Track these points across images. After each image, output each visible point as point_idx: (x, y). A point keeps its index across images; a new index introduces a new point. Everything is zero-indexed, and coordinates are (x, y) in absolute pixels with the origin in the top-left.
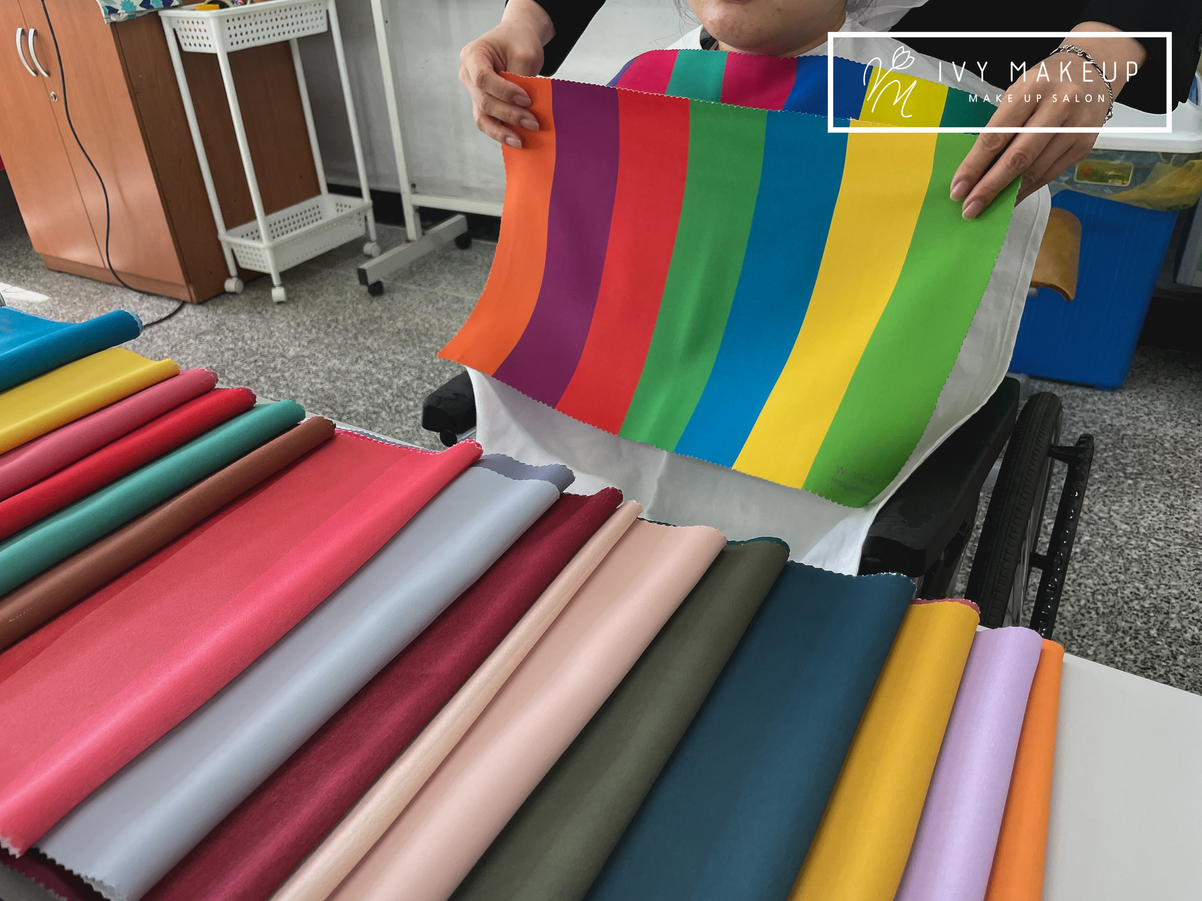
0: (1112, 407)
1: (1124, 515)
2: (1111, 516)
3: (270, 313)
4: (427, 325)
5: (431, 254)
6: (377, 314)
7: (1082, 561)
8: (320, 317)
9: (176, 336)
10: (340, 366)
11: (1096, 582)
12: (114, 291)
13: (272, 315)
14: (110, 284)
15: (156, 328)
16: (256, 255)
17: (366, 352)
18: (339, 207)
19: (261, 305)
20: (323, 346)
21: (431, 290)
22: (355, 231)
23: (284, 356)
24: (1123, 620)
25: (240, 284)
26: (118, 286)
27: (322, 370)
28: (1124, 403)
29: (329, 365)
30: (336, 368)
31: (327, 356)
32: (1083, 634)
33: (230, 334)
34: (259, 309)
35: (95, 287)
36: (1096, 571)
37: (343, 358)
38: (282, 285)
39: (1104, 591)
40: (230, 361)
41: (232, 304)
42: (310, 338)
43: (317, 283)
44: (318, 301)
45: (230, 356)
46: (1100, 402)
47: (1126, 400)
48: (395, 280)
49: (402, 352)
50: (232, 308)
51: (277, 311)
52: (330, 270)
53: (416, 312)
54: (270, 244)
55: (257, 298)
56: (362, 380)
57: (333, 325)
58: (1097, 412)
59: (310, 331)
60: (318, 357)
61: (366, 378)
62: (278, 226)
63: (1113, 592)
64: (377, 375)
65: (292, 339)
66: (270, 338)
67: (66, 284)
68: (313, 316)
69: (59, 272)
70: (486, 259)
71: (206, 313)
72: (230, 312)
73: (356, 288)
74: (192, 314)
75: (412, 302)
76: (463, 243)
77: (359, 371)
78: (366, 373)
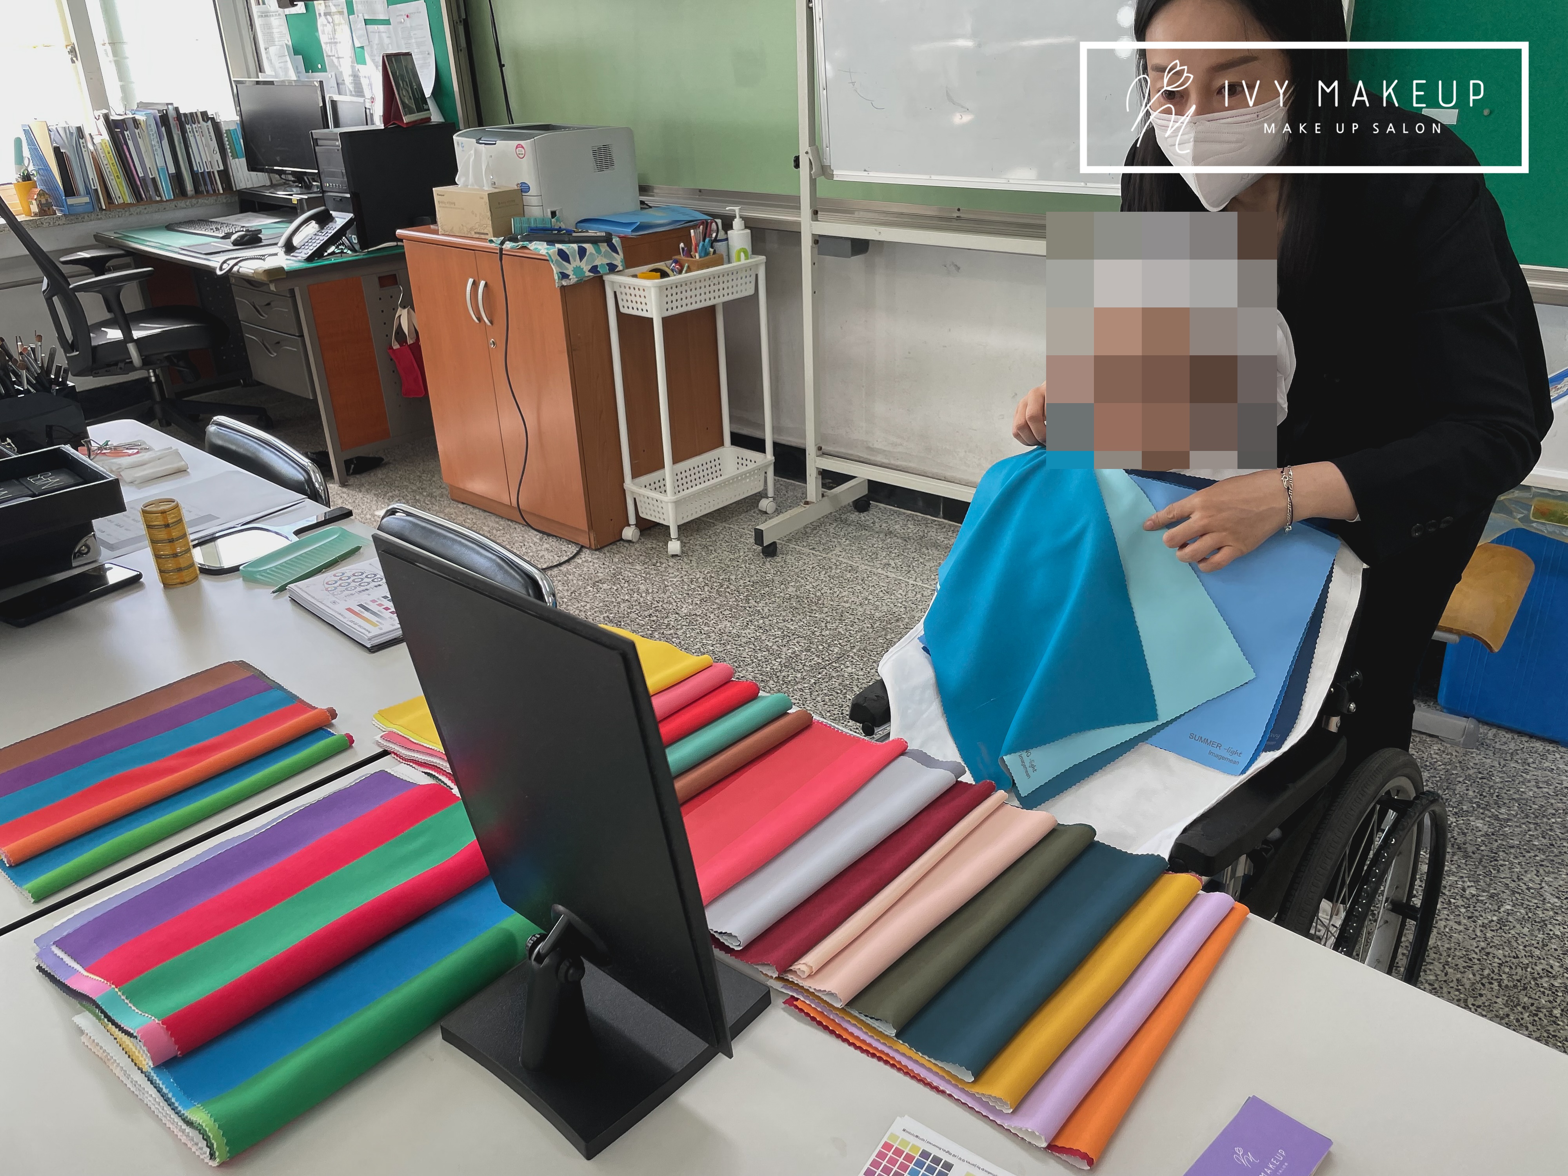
3: (665, 565)
4: (819, 594)
5: (826, 517)
6: (769, 577)
8: (713, 575)
9: (575, 582)
10: (731, 629)
12: (517, 528)
13: (666, 568)
14: (512, 521)
15: (555, 571)
16: (658, 506)
17: (757, 617)
18: (740, 460)
19: (658, 555)
20: (715, 606)
21: (824, 556)
22: (753, 487)
23: (677, 614)
25: (637, 532)
26: (521, 524)
27: (713, 632)
29: (720, 626)
30: (727, 630)
31: (718, 617)
33: (626, 585)
34: (655, 561)
35: (497, 523)
37: (734, 621)
38: (678, 539)
40: (626, 613)
41: (628, 552)
42: (702, 596)
43: (710, 537)
44: (713, 556)
45: (626, 608)
46: (1562, 761)
48: (789, 541)
49: (792, 620)
50: (627, 557)
51: (671, 564)
52: (724, 524)
53: (808, 578)
54: (674, 498)
55: (653, 549)
56: (752, 646)
57: (727, 583)
58: (1555, 771)
59: (703, 589)
60: (710, 617)
61: (756, 644)
62: (684, 474)
63: (1523, 966)
64: (767, 643)
65: (685, 595)
66: (664, 592)
67: (469, 517)
68: (706, 572)
69: (463, 503)
70: (884, 525)
71: (603, 561)
72: (626, 561)
73: (749, 546)
74: (590, 559)
75: (805, 567)
76: (861, 505)
77: (749, 636)
78: (756, 639)
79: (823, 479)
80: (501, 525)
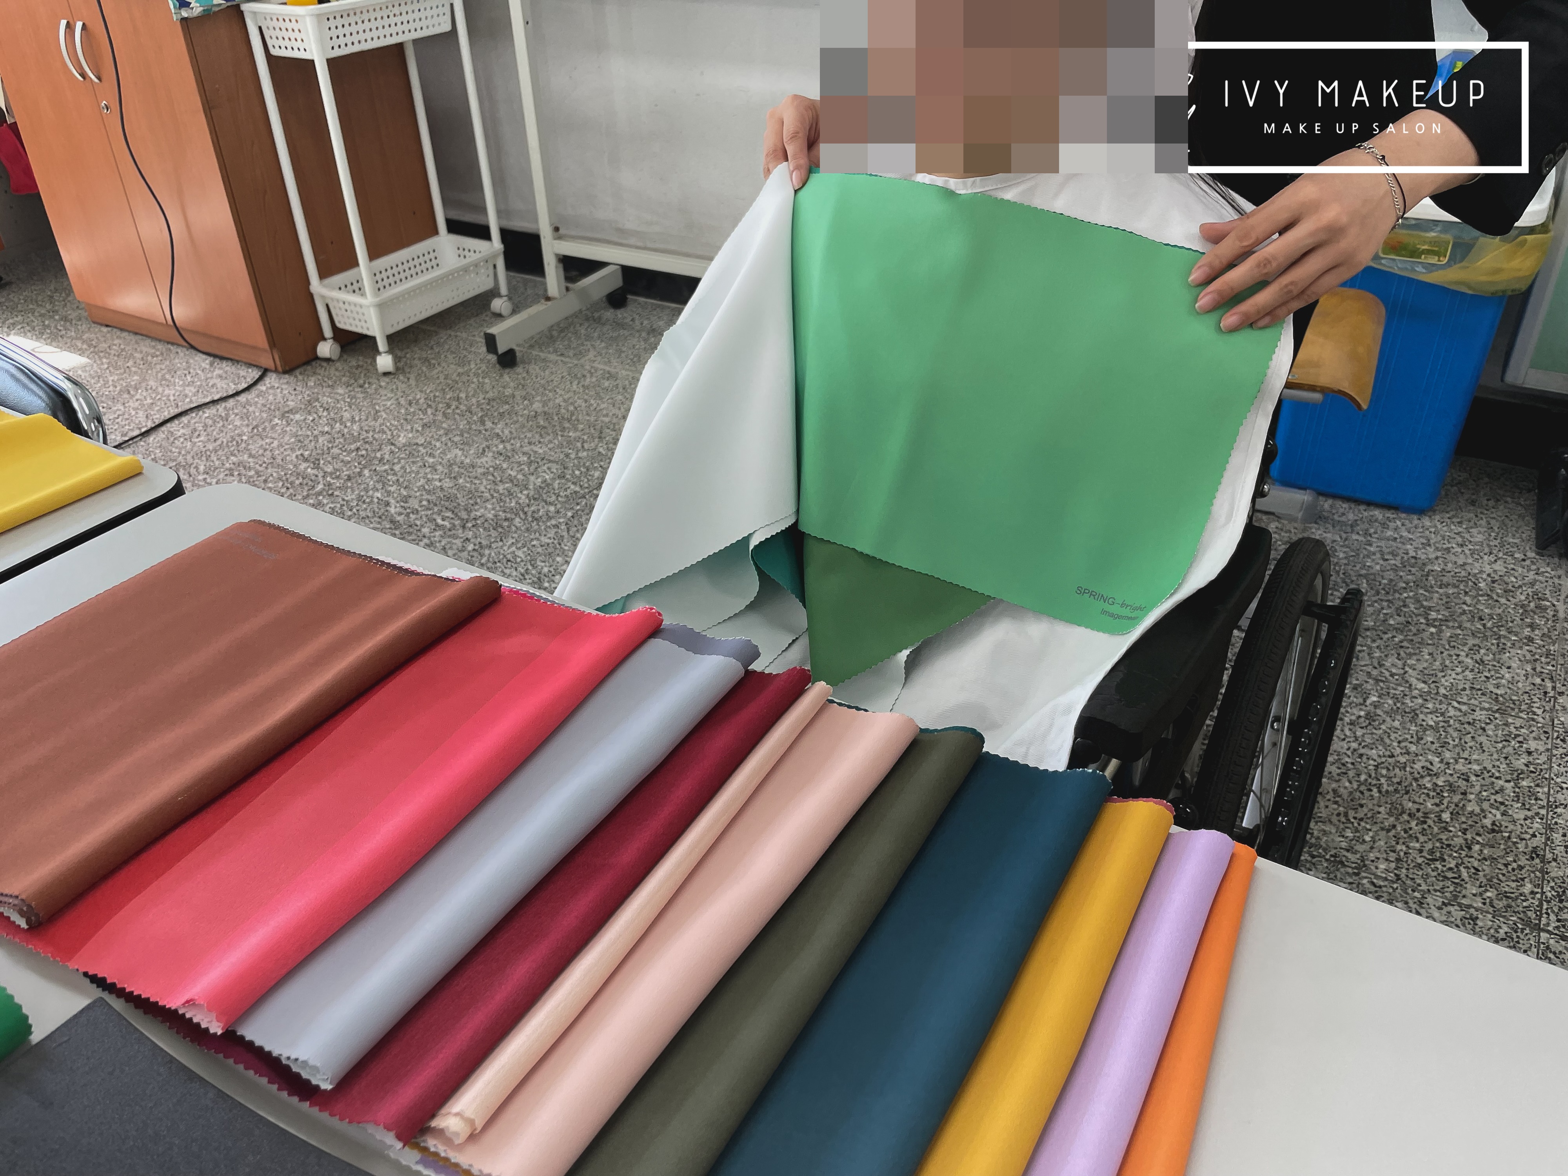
0: (1419, 535)
1: (1421, 671)
2: (1406, 672)
3: (374, 386)
4: (571, 408)
5: (575, 315)
6: (508, 392)
7: (1366, 727)
8: (437, 394)
9: (257, 414)
10: (463, 458)
11: (1381, 753)
12: (177, 353)
13: (376, 390)
14: (173, 344)
15: (231, 403)
16: (358, 313)
17: (496, 441)
18: (461, 251)
19: (362, 375)
20: (442, 432)
21: (576, 362)
22: (479, 284)
23: (392, 444)
24: (1410, 800)
25: (337, 349)
26: (183, 346)
27: (441, 463)
28: (1433, 530)
29: (449, 456)
30: (458, 460)
31: (446, 444)
32: (1359, 816)
33: (325, 414)
34: (361, 382)
35: (154, 347)
36: (1382, 739)
37: (466, 448)
38: (390, 351)
39: (1389, 764)
40: (325, 448)
41: (327, 373)
42: (425, 421)
43: (432, 348)
44: (436, 371)
45: (325, 442)
46: (1403, 528)
47: (1435, 526)
48: (531, 347)
49: (540, 442)
50: (326, 379)
51: (383, 384)
52: (449, 332)
53: (558, 390)
54: (377, 300)
55: (358, 367)
56: (490, 477)
57: (454, 404)
58: (1398, 540)
59: (425, 413)
60: (435, 446)
61: (495, 474)
62: (384, 275)
63: (1401, 765)
64: (510, 472)
65: (402, 421)
66: (375, 420)
67: (116, 342)
68: (428, 392)
69: (107, 326)
70: (645, 322)
71: (294, 385)
72: (324, 384)
73: (481, 357)
74: (276, 385)
75: (553, 377)
76: (616, 300)
77: (487, 466)
78: (495, 469)
79: (566, 269)
80: (158, 350)
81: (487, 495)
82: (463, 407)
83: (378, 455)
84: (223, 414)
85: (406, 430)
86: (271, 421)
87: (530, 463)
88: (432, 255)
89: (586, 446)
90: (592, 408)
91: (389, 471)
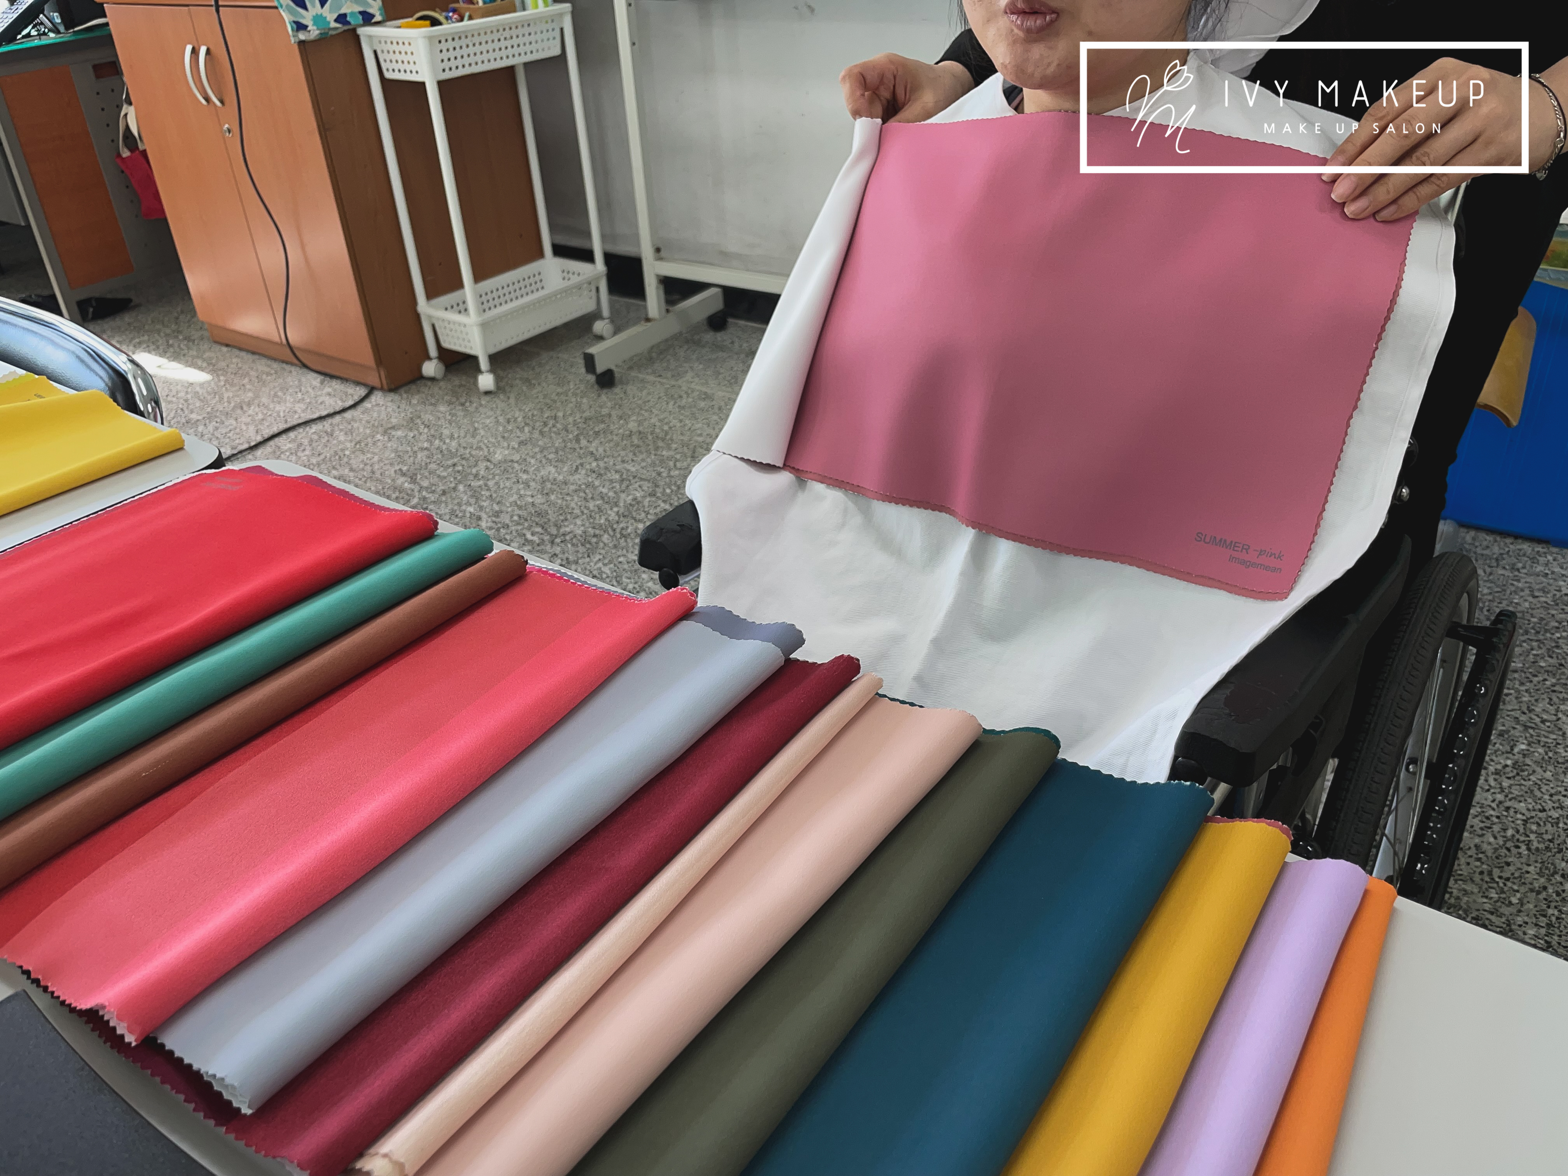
3: (475, 405)
4: (666, 428)
5: (676, 337)
6: (605, 411)
7: (1514, 777)
8: (535, 413)
9: (361, 430)
10: (556, 475)
11: (1531, 807)
12: (291, 372)
13: (477, 408)
14: (287, 363)
15: (338, 418)
16: (461, 332)
17: (589, 459)
18: (565, 274)
19: (464, 394)
20: (537, 450)
21: (673, 383)
22: (582, 305)
23: (488, 460)
25: (441, 368)
26: (296, 365)
27: (534, 480)
30: (551, 477)
31: (541, 462)
32: (1505, 875)
33: (426, 430)
34: (463, 400)
35: (269, 366)
36: (1532, 791)
37: (560, 465)
38: (492, 370)
39: (1540, 819)
40: (423, 464)
41: (430, 392)
42: (521, 439)
43: (533, 369)
44: (535, 391)
45: (424, 459)
46: (1555, 563)
48: (630, 368)
49: (633, 460)
50: (429, 398)
51: (483, 402)
52: (551, 353)
53: (654, 410)
54: (480, 320)
55: (460, 386)
56: (582, 494)
57: (551, 422)
58: (1550, 576)
59: (522, 430)
60: (530, 463)
61: (587, 491)
62: (490, 296)
64: (601, 489)
65: (499, 439)
66: (473, 436)
67: (234, 360)
68: (526, 410)
69: (227, 345)
70: (745, 345)
71: (398, 403)
72: (427, 402)
73: (580, 377)
74: (381, 403)
75: (650, 397)
76: (717, 323)
77: (579, 483)
78: (587, 486)
79: (667, 291)
80: (273, 369)
81: (577, 511)
82: (558, 426)
83: (474, 471)
84: (329, 430)
85: (503, 447)
86: (373, 436)
87: (623, 480)
88: (537, 278)
89: (678, 465)
90: (687, 428)
91: (483, 487)
